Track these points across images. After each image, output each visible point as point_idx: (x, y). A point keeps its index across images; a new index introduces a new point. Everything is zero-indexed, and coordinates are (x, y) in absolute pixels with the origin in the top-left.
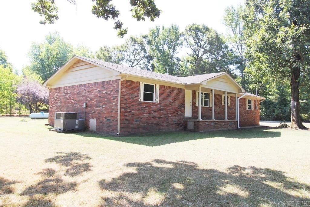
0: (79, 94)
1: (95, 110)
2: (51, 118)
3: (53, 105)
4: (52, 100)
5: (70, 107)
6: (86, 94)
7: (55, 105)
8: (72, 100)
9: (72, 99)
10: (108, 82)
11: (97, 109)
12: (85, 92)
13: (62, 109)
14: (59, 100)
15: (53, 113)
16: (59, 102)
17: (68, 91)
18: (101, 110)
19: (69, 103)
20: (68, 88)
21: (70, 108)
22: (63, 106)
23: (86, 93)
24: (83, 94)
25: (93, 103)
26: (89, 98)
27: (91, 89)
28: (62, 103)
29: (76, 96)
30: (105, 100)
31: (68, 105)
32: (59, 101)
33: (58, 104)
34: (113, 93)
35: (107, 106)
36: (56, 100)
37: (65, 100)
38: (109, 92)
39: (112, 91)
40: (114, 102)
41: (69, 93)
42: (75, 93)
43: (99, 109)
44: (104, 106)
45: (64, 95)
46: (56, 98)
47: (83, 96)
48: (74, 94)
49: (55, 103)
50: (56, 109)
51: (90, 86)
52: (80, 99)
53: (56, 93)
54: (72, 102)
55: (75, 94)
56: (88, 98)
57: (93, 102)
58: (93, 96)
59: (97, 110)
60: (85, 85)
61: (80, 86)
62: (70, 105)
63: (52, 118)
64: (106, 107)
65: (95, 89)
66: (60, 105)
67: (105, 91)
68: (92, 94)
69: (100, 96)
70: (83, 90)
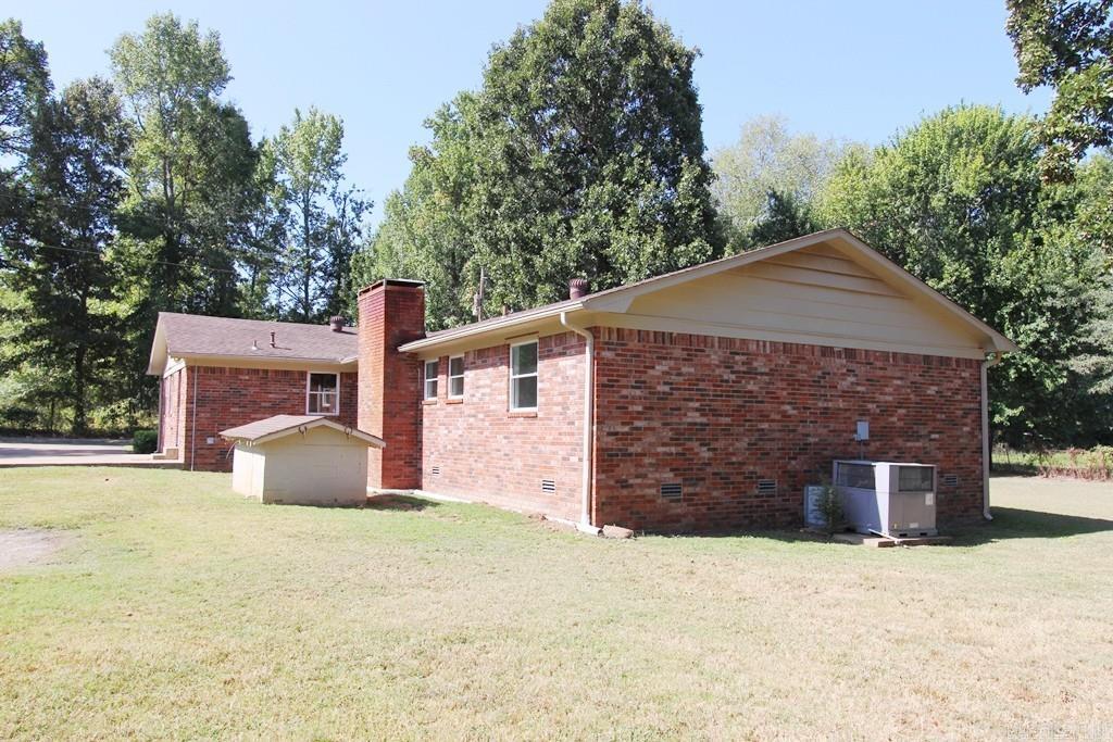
0: (822, 384)
1: (901, 448)
2: (625, 492)
3: (638, 424)
4: (625, 392)
5: (777, 435)
6: (859, 388)
7: (657, 424)
8: (787, 407)
9: (789, 403)
10: (944, 361)
11: (909, 444)
12: (851, 379)
13: (714, 445)
14: (691, 400)
15: (639, 465)
16: (697, 410)
17: (755, 364)
18: (924, 448)
19: (764, 417)
20: (753, 347)
21: (773, 440)
22: (727, 431)
23: (858, 384)
24: (845, 384)
25: (893, 423)
26: (875, 406)
27: (881, 373)
28: (715, 413)
29: (805, 390)
30: (939, 416)
31: (765, 426)
32: (697, 405)
33: (689, 420)
34: (960, 397)
35: (945, 436)
36: (664, 397)
37: (739, 402)
38: (949, 394)
39: (956, 391)
40: (965, 425)
41: (762, 374)
42: (801, 376)
43: (918, 444)
44: (933, 436)
45: (733, 377)
46: (666, 389)
47: (845, 394)
48: (792, 381)
49: (654, 414)
50: (664, 445)
51: (876, 359)
52: (830, 405)
53: (665, 359)
54: (785, 415)
55: (802, 384)
56: (870, 406)
57: (894, 419)
58: (890, 398)
59: (911, 448)
60: (850, 353)
61: (827, 351)
62: (775, 426)
63: (639, 492)
64: (943, 440)
65: (899, 374)
66: (701, 424)
67: (936, 388)
68: (887, 390)
69: (917, 403)
70: (844, 371)
